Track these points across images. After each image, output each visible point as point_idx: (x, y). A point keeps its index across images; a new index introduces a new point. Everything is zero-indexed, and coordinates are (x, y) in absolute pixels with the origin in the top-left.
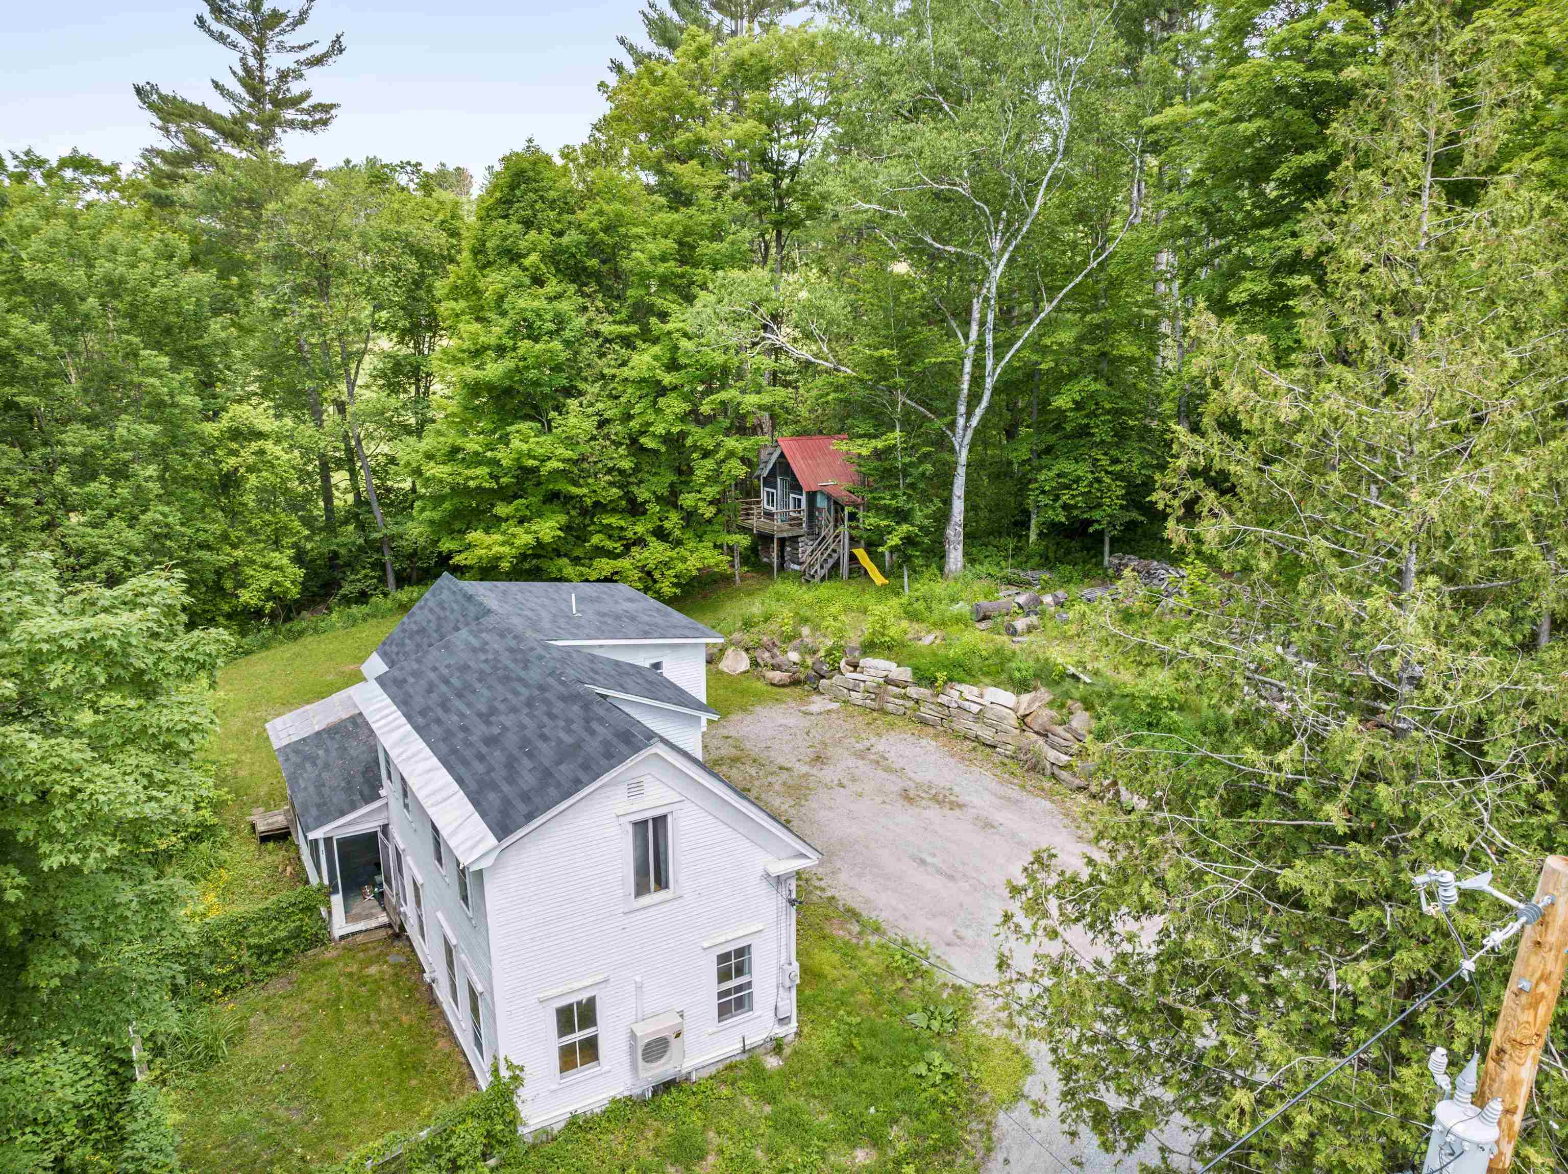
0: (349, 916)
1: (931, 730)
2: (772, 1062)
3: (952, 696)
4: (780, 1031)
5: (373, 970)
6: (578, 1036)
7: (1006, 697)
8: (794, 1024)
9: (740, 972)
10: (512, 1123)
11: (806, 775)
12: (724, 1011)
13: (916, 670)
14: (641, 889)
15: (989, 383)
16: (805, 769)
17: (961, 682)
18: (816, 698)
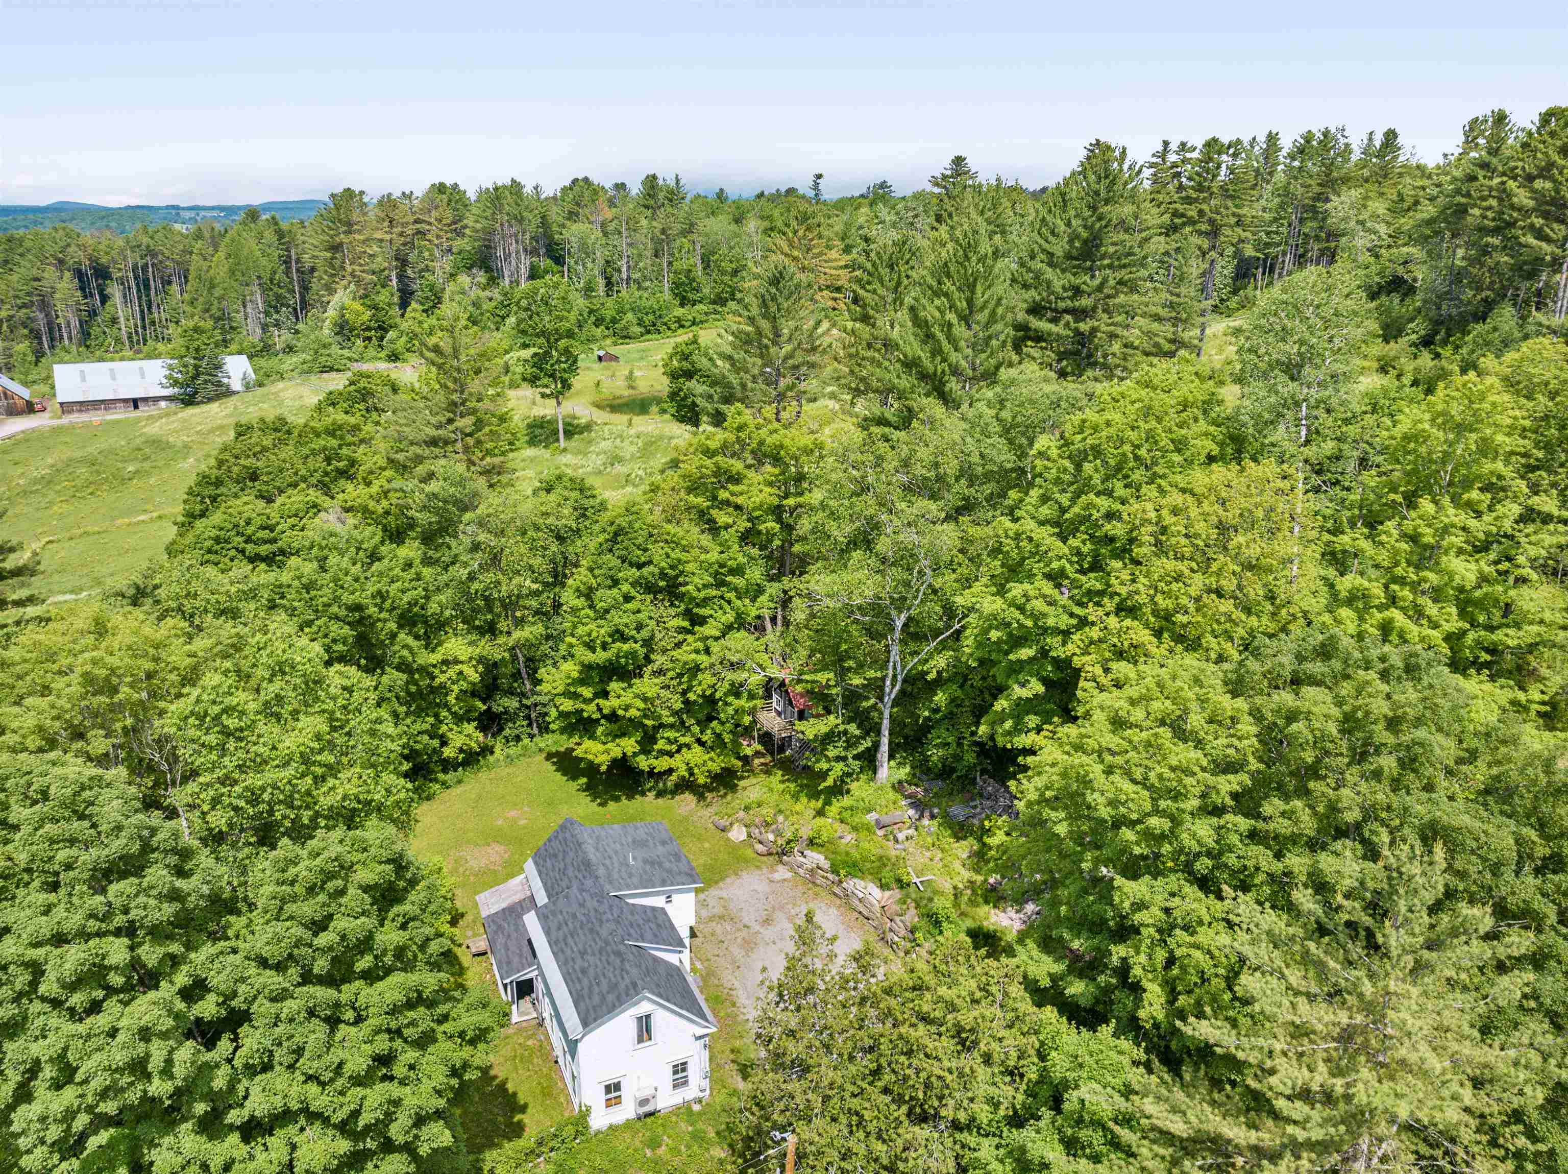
0: (520, 1014)
1: (838, 902)
2: (696, 1108)
3: (851, 884)
4: (701, 1095)
5: (530, 1043)
6: (613, 1095)
7: (876, 892)
8: (708, 1092)
9: (684, 1070)
10: (587, 1127)
11: (758, 932)
12: (675, 1086)
13: (832, 865)
14: (640, 1040)
15: (899, 678)
16: (758, 928)
17: (855, 876)
18: (780, 867)
